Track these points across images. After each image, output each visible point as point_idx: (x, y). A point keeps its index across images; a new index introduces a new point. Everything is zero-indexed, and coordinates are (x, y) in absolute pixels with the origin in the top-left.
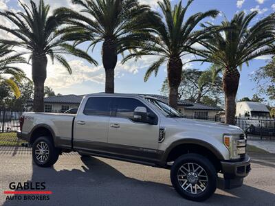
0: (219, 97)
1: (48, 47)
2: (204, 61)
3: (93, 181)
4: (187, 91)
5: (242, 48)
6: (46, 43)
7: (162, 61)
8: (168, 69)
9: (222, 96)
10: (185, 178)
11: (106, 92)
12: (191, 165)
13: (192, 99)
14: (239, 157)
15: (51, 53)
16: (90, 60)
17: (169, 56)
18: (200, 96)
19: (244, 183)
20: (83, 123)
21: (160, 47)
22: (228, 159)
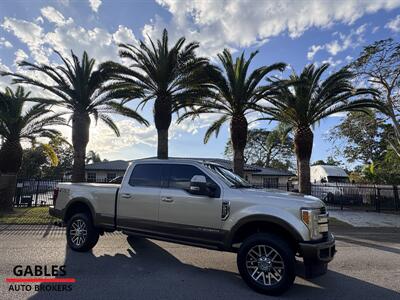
0: (290, 160)
1: (92, 106)
2: (271, 119)
3: (140, 269)
4: (253, 154)
5: (313, 104)
6: (90, 101)
7: (223, 119)
8: (232, 129)
9: (294, 159)
10: (256, 264)
11: (158, 157)
12: (262, 248)
13: (260, 163)
14: (321, 236)
15: (96, 112)
16: (140, 119)
17: (232, 114)
18: (269, 160)
19: (329, 268)
20: (128, 196)
21: (220, 103)
22: (308, 240)
